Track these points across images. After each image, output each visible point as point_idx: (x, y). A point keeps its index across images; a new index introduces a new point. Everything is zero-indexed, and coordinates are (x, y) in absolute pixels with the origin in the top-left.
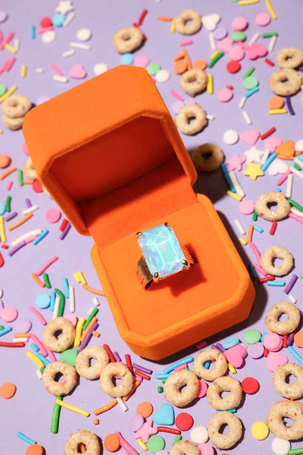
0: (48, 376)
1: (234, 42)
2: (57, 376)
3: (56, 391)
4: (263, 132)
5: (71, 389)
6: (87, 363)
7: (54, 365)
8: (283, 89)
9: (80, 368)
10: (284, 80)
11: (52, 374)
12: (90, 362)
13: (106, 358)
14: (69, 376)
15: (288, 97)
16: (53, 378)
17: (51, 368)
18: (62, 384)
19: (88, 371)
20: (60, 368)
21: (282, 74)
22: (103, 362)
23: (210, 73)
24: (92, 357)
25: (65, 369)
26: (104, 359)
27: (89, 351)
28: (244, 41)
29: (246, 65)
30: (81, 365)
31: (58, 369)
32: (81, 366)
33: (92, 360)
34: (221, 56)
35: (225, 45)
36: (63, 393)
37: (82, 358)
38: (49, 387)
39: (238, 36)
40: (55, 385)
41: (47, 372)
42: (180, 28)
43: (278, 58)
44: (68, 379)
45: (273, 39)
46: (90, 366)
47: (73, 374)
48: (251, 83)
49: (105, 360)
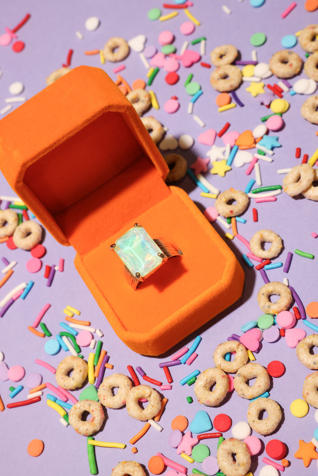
0: (74, 418)
1: (166, 56)
2: (84, 416)
3: (87, 430)
4: (219, 130)
5: (102, 424)
6: (110, 393)
7: (78, 405)
8: (225, 85)
9: (104, 399)
10: (225, 77)
11: (78, 415)
12: (113, 392)
13: (128, 383)
14: (96, 411)
15: (233, 91)
16: (80, 418)
17: (76, 409)
18: (91, 421)
19: (114, 400)
20: (84, 407)
21: (221, 72)
22: (126, 387)
23: (151, 90)
24: (114, 386)
25: (90, 405)
26: (126, 384)
27: (109, 381)
28: (175, 52)
29: (184, 74)
30: (104, 396)
31: (83, 409)
32: (105, 398)
33: (115, 390)
34: (157, 72)
35: (158, 61)
36: (95, 430)
37: (104, 390)
38: (79, 428)
39: (168, 49)
40: (84, 424)
41: (73, 414)
42: (110, 56)
43: (213, 59)
44: (96, 415)
45: (203, 43)
46: (114, 395)
47: (99, 408)
48: (193, 88)
49: (128, 385)
